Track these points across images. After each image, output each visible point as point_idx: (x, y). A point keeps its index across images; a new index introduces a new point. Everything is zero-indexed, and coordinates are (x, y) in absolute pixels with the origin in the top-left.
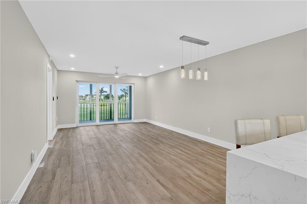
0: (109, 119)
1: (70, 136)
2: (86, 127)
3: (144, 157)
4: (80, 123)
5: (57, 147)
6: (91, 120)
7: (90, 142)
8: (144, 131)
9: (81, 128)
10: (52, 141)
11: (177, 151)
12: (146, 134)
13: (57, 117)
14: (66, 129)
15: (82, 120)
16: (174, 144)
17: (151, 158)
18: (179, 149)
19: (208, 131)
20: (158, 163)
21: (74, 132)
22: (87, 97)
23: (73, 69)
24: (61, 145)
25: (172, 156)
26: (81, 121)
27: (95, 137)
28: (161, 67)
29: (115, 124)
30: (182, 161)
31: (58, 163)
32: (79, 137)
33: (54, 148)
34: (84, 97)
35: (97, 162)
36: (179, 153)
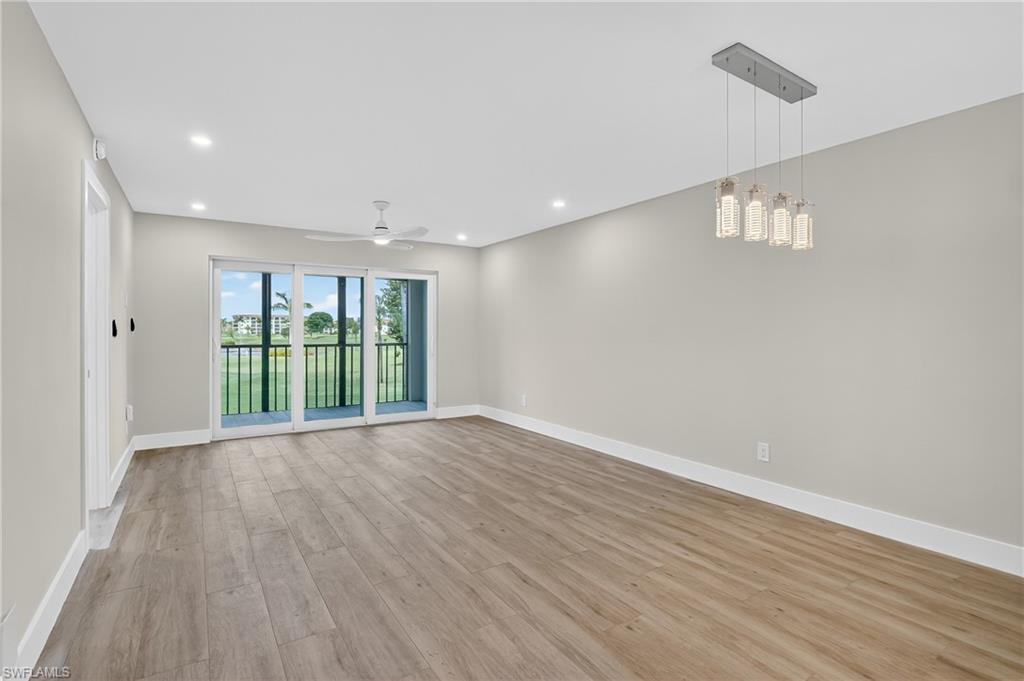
0: (337, 404)
1: (187, 486)
2: (254, 444)
3: (539, 588)
4: (224, 425)
5: (132, 547)
6: (265, 408)
7: (279, 516)
8: (486, 454)
9: (233, 447)
10: (107, 515)
11: (668, 549)
12: (503, 470)
13: (129, 403)
14: (169, 450)
15: (233, 409)
16: (636, 512)
17: (577, 594)
18: (667, 538)
19: (760, 458)
20: (617, 621)
21: (203, 466)
22: (240, 323)
23: (198, 207)
24: (152, 532)
25: (660, 578)
26: (229, 418)
27: (296, 487)
28: (559, 204)
29: (368, 428)
30: (713, 604)
31: (136, 644)
32: (225, 489)
33: (118, 550)
34: (230, 323)
35: (334, 627)
36: (677, 558)
